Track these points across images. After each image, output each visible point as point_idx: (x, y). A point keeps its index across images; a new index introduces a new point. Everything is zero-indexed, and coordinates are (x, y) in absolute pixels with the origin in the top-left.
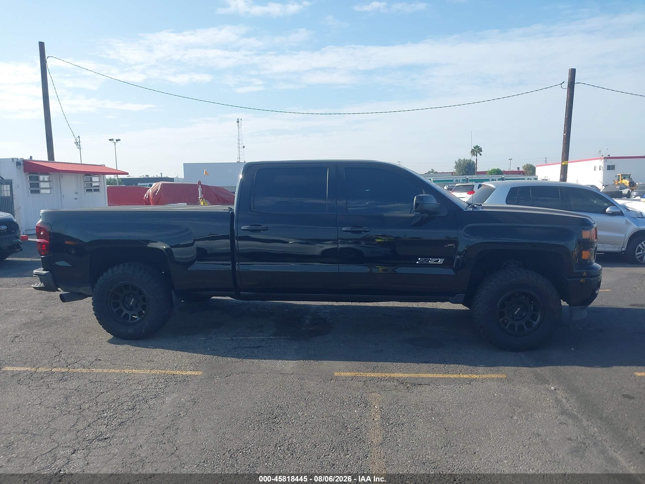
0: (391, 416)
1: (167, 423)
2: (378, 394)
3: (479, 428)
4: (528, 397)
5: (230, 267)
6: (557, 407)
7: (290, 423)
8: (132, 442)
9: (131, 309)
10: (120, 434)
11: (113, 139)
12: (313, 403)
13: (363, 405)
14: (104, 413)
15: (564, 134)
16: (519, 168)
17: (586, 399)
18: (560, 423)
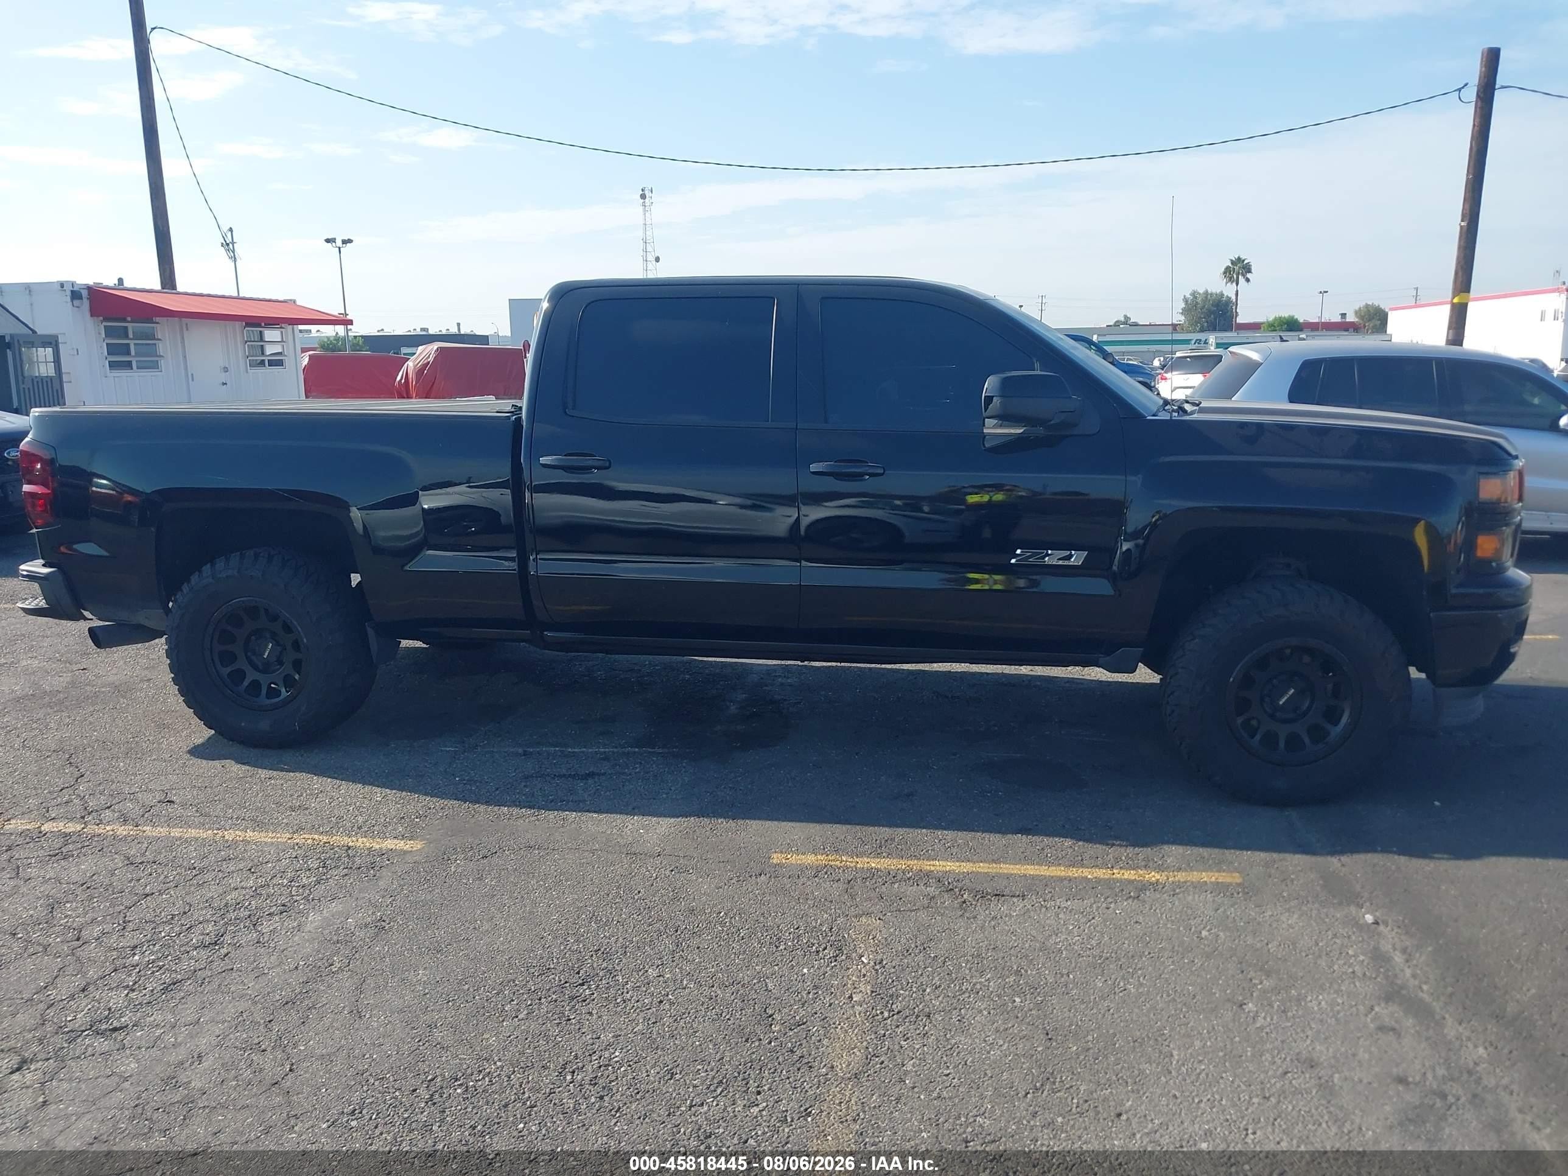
0: (902, 989)
1: (289, 990)
2: (878, 921)
3: (1143, 1036)
4: (1294, 944)
5: (514, 565)
6: (1375, 978)
7: (618, 1001)
8: (180, 1045)
9: (266, 668)
10: (158, 1017)
11: (335, 239)
12: (696, 942)
13: (830, 952)
14: (134, 954)
15: (1463, 224)
16: (1345, 314)
17: (1462, 957)
18: (1381, 1028)
